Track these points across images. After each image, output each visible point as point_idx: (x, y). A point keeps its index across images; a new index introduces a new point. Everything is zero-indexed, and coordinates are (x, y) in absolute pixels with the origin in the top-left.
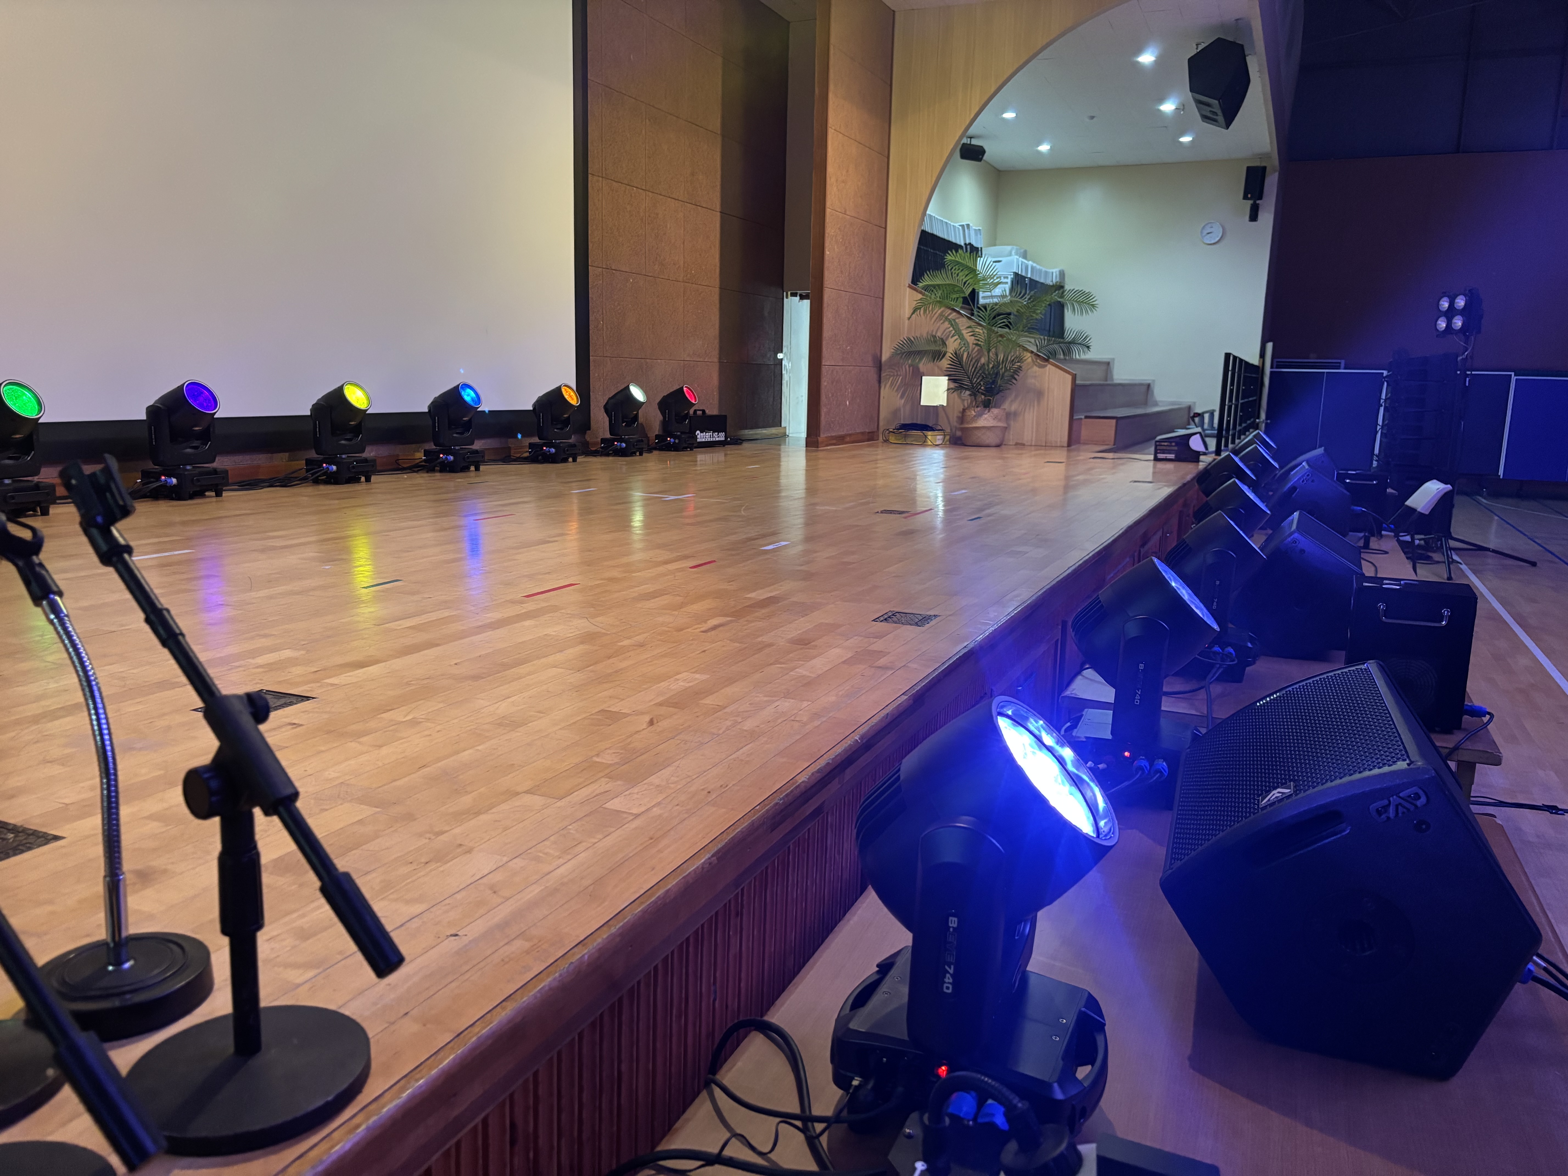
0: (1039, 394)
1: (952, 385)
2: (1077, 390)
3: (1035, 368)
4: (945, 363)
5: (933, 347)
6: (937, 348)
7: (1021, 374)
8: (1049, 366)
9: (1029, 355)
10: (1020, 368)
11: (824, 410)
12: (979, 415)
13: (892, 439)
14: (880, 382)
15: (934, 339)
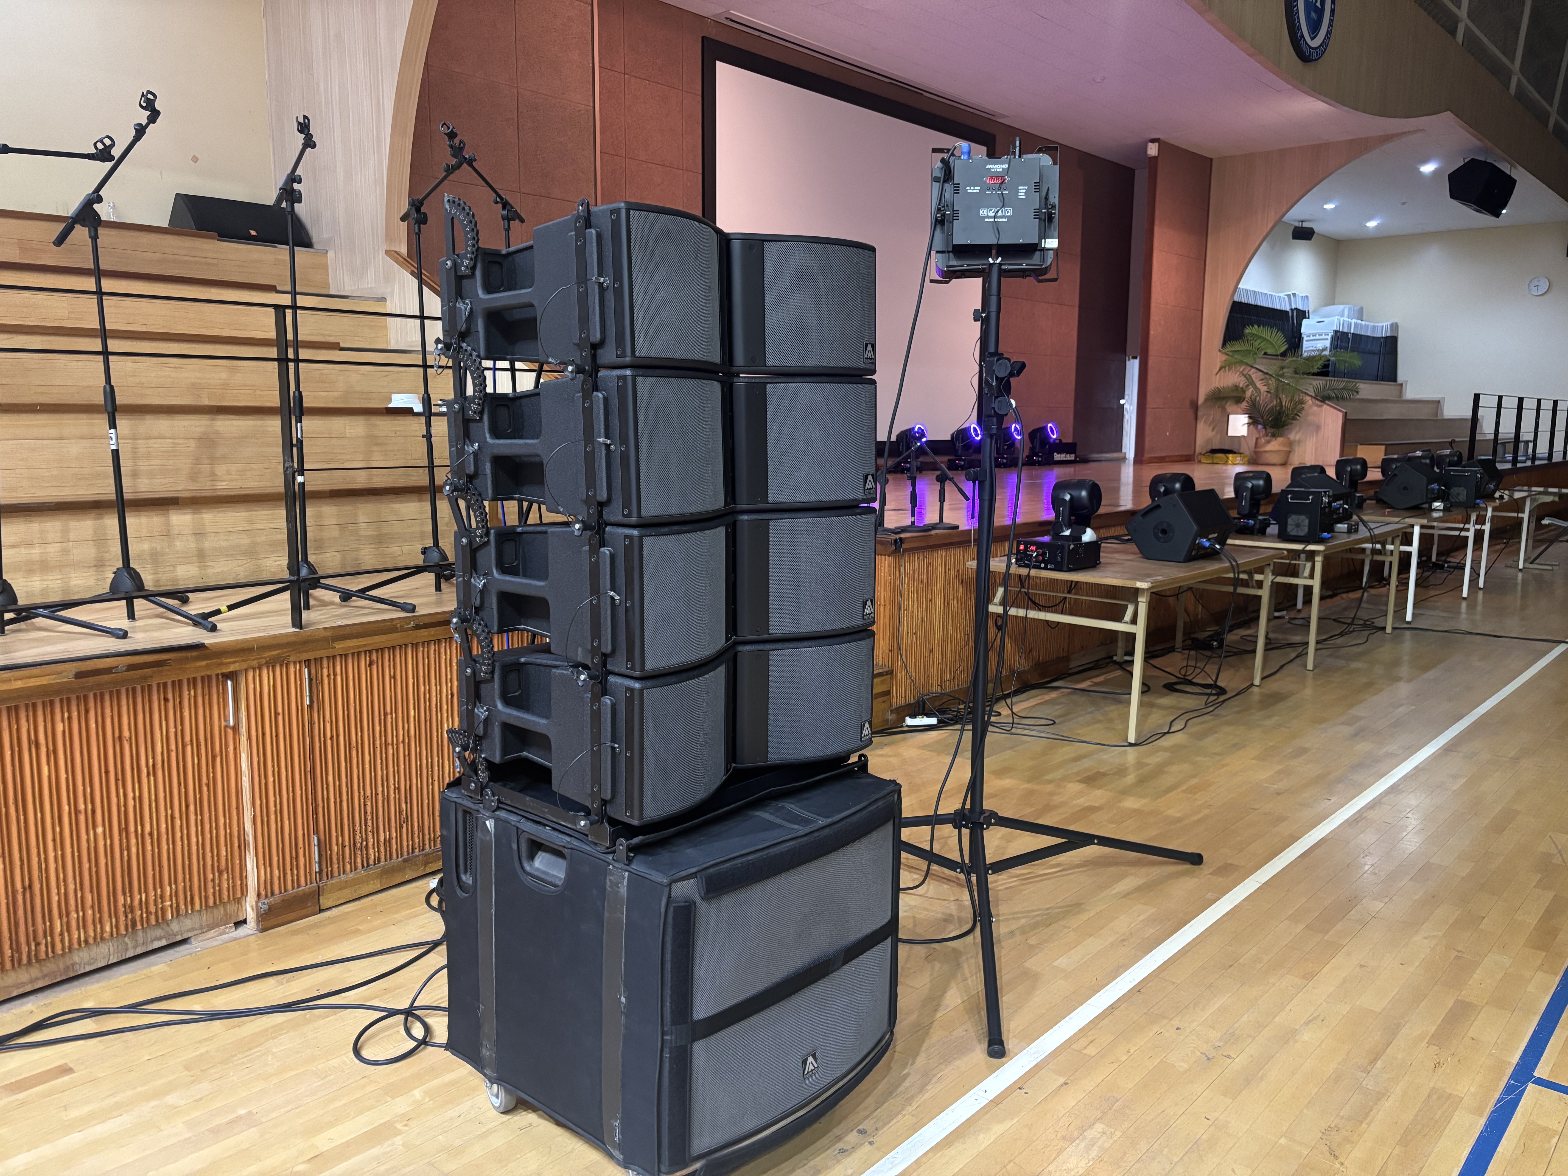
0: (1318, 428)
1: (1251, 421)
2: (1347, 423)
3: (1315, 408)
4: (1244, 405)
5: (1235, 394)
6: (1239, 395)
7: (1304, 412)
8: (1325, 406)
9: (1309, 398)
10: (1303, 408)
11: (1147, 439)
12: (1268, 442)
13: (1203, 460)
14: (1196, 419)
15: (1236, 388)
